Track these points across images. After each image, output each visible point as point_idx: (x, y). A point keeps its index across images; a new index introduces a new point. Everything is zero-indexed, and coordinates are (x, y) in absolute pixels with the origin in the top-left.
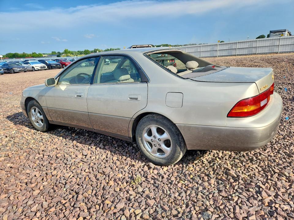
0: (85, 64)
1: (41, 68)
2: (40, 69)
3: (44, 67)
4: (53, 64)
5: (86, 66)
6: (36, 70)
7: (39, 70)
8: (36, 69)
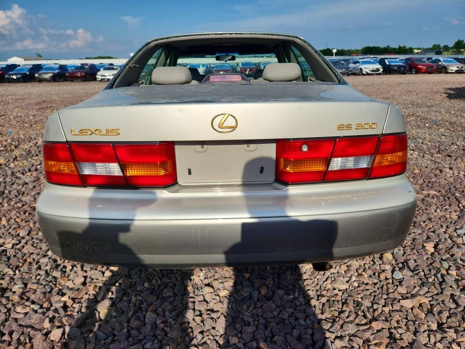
0: (458, 67)
1: (373, 71)
2: (370, 72)
3: (378, 70)
4: (395, 66)
5: (458, 72)
6: (364, 75)
7: (368, 74)
8: (364, 73)
